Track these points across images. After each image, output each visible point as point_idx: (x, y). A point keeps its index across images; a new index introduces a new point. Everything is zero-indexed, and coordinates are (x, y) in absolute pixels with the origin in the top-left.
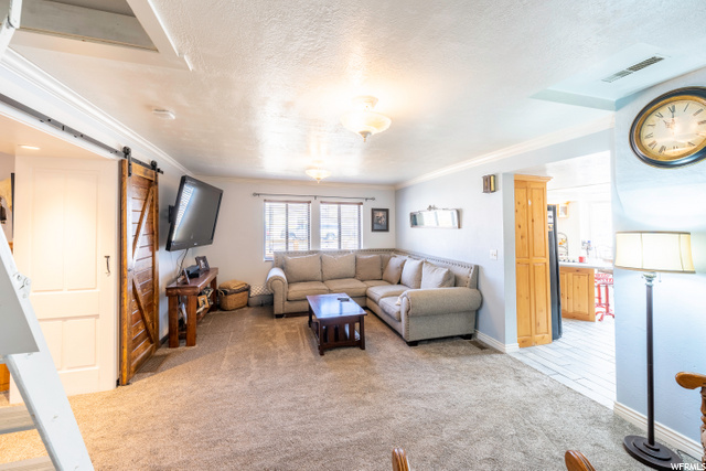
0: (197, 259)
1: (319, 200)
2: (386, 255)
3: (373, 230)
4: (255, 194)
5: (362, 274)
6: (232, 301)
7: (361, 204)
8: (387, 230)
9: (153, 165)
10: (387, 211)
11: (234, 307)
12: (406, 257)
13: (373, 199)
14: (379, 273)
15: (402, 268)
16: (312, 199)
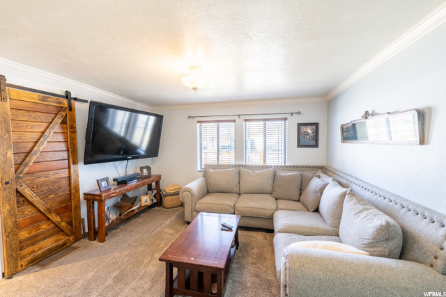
0: (142, 168)
1: (243, 118)
2: (308, 174)
3: (299, 145)
4: (189, 117)
5: (278, 192)
6: (168, 201)
7: (286, 119)
8: (316, 146)
9: (67, 95)
10: (317, 125)
11: (169, 206)
12: (329, 180)
13: (299, 113)
14: (297, 193)
15: (322, 193)
16: (236, 118)
